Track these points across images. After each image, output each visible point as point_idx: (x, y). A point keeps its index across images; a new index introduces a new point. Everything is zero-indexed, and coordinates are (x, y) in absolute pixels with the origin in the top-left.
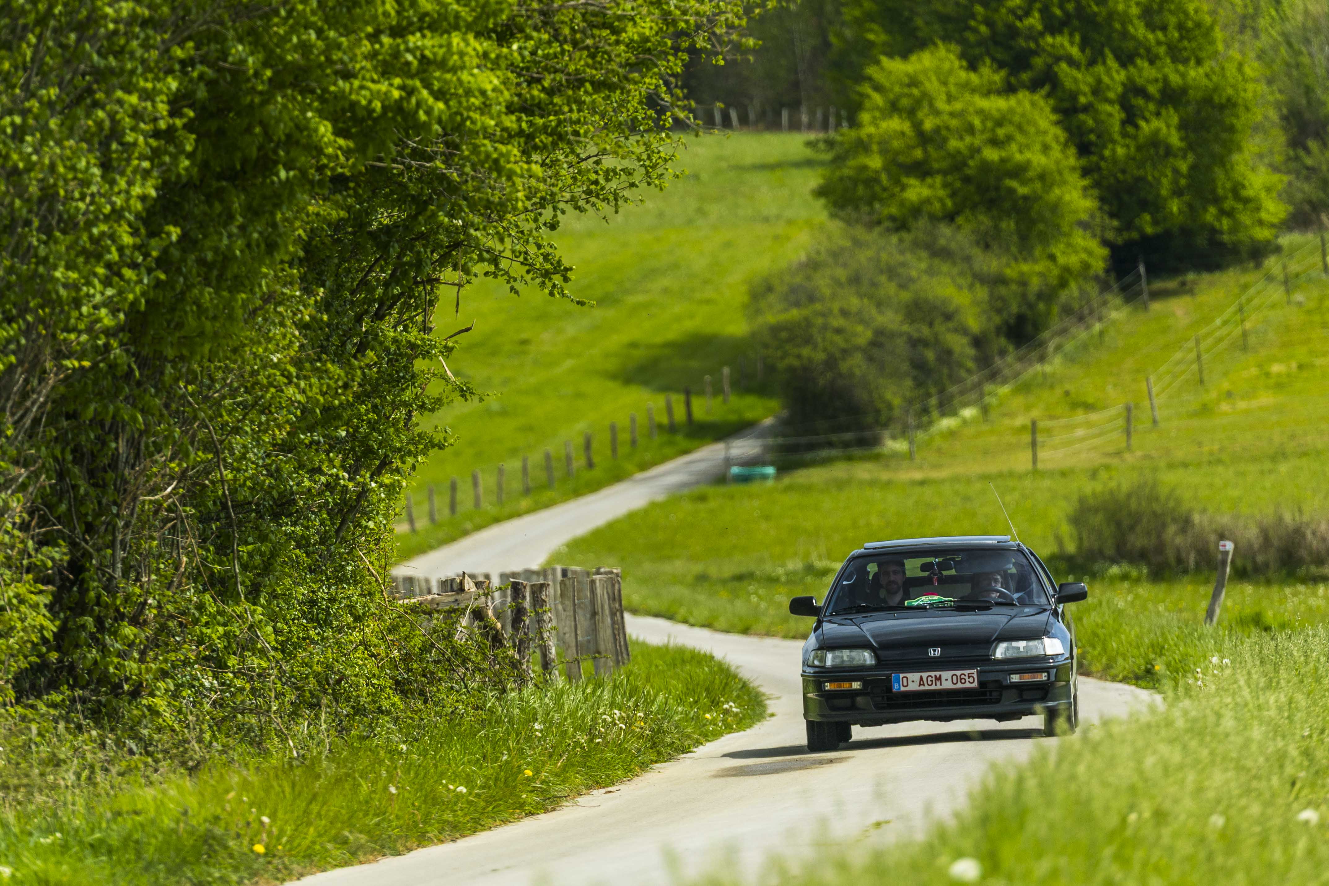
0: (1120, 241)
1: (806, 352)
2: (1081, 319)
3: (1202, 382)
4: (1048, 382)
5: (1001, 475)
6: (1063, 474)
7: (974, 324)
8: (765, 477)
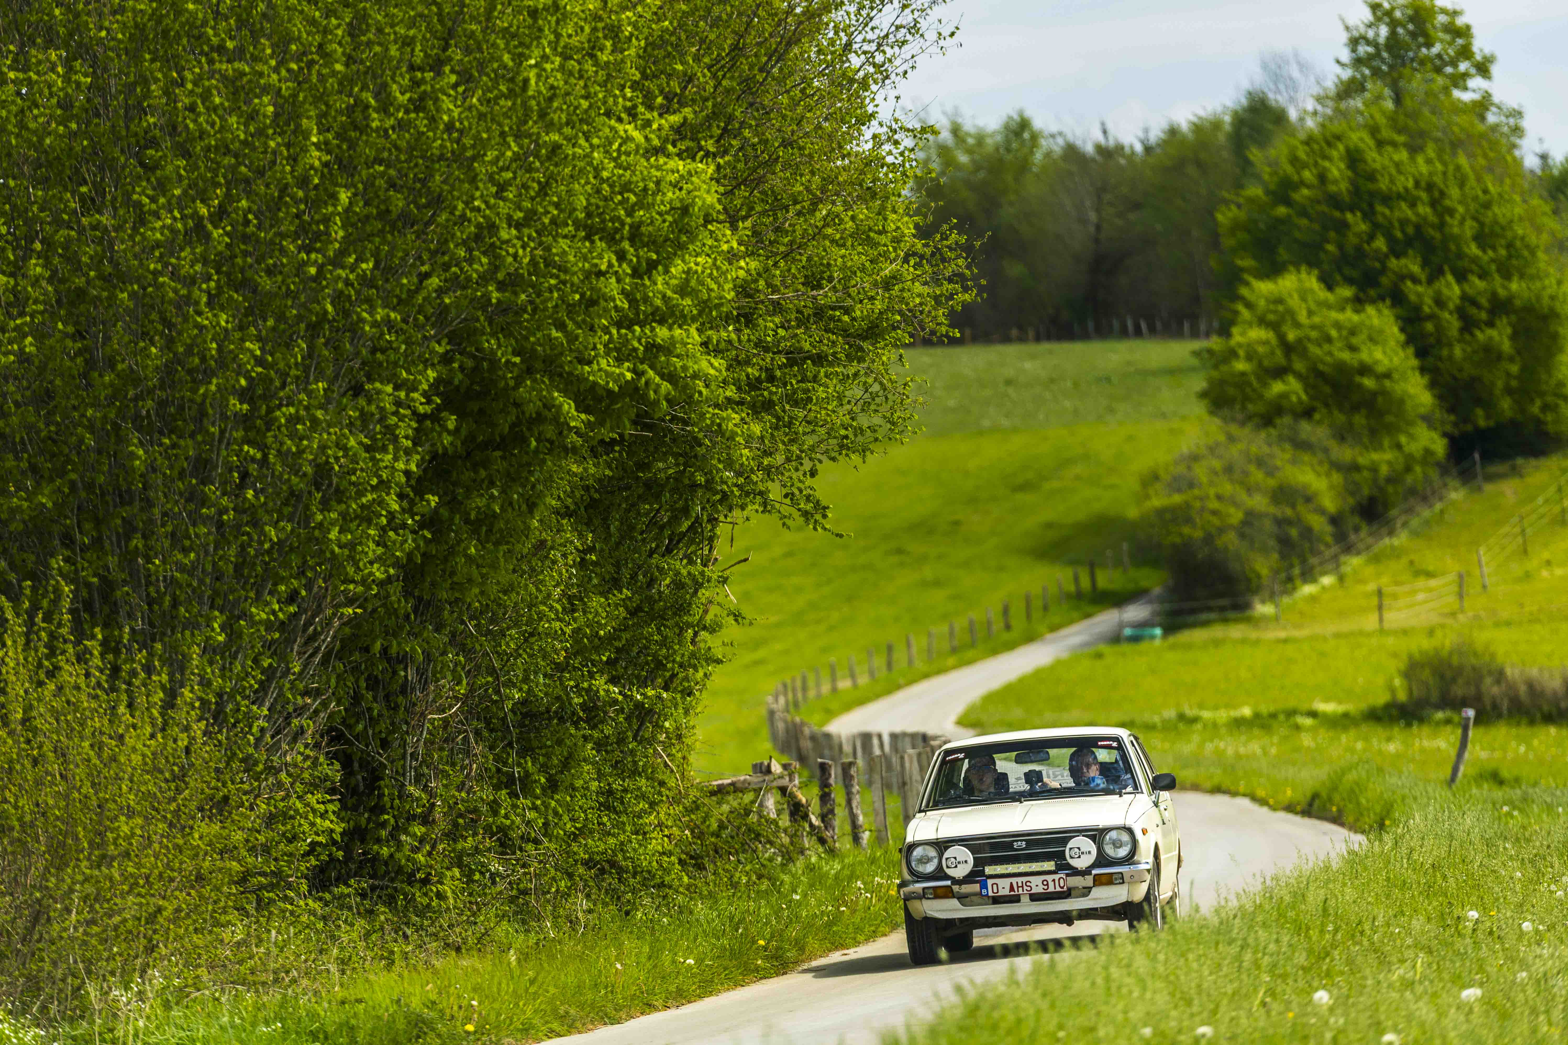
0: (1456, 433)
1: (1186, 530)
2: (1425, 499)
3: (1525, 552)
4: (1396, 554)
5: (1352, 634)
6: (1405, 632)
7: (1330, 503)
8: (1153, 637)
